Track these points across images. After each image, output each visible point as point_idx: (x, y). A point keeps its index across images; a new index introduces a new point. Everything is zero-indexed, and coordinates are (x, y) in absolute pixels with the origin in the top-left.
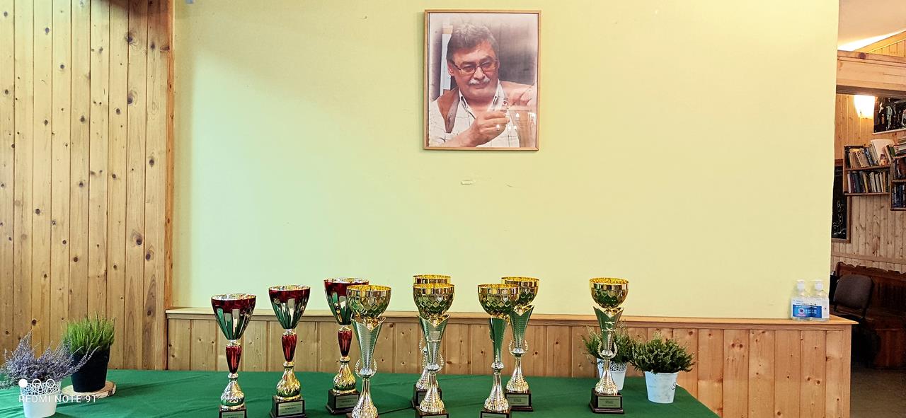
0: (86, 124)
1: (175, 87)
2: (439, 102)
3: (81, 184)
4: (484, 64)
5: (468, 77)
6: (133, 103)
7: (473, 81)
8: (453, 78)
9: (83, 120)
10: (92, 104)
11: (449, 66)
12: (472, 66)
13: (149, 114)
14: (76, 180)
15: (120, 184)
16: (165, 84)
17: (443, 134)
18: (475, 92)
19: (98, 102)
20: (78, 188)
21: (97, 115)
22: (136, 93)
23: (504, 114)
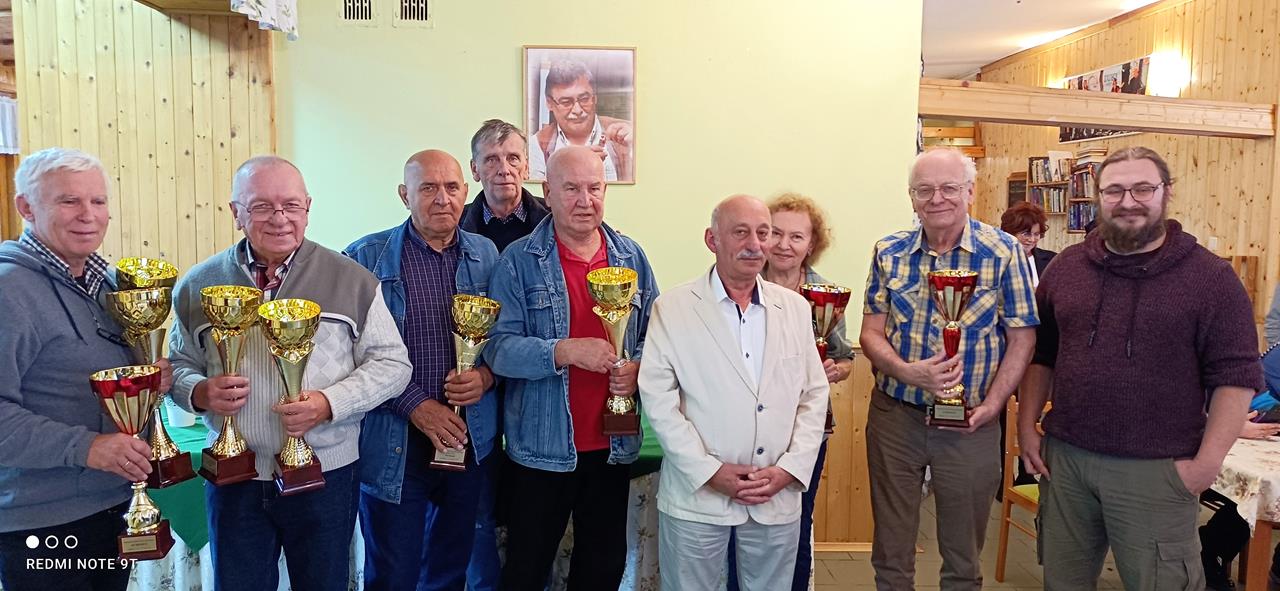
0: (190, 157)
1: (276, 120)
2: (538, 136)
3: (188, 217)
4: (582, 98)
5: (567, 112)
6: (237, 138)
8: (551, 112)
9: (187, 153)
10: (196, 138)
11: (548, 101)
12: (570, 101)
13: (253, 143)
14: (183, 214)
16: (269, 119)
17: (542, 166)
18: (573, 127)
19: (201, 136)
20: (186, 220)
21: (201, 149)
22: (239, 127)
23: (602, 149)
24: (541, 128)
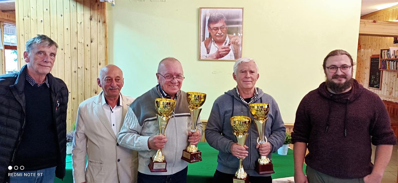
0: (76, 50)
1: (107, 36)
2: (204, 42)
3: (75, 72)
4: (221, 28)
5: (215, 33)
6: (93, 43)
7: (217, 34)
8: (210, 33)
9: (75, 48)
10: (78, 43)
11: (209, 29)
12: (217, 29)
13: (99, 46)
14: (73, 70)
15: (89, 72)
16: (104, 36)
17: (206, 54)
18: (218, 39)
19: (80, 42)
20: (74, 73)
21: (80, 47)
22: (94, 39)
23: (229, 47)
24: (205, 39)
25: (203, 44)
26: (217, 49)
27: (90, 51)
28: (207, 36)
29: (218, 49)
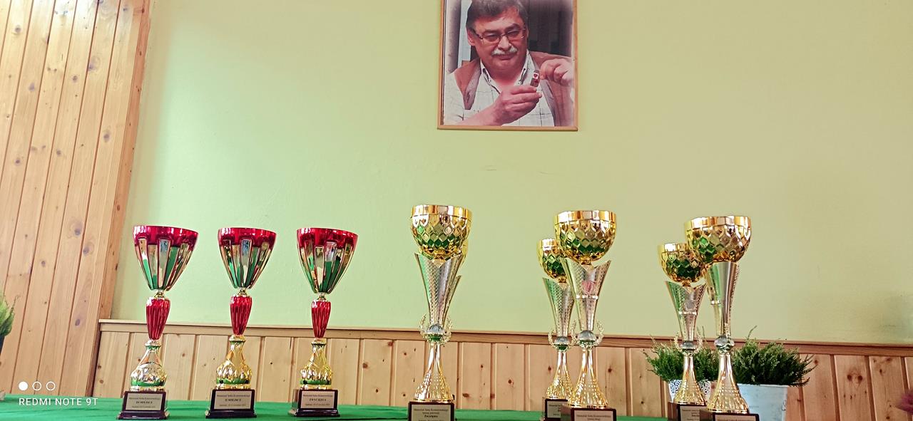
0: (34, 93)
2: (456, 75)
3: (18, 161)
4: (510, 32)
5: (491, 47)
6: (94, 71)
7: (497, 51)
8: (473, 48)
9: (32, 88)
10: (46, 71)
11: (469, 35)
12: (496, 34)
14: (13, 156)
15: (65, 161)
16: (135, 51)
17: (460, 109)
18: (499, 63)
19: (53, 69)
20: (14, 166)
21: (49, 83)
22: (99, 59)
23: (535, 88)
24: (460, 65)
25: (451, 79)
26: (496, 95)
27: (79, 98)
28: (465, 55)
29: (501, 94)
